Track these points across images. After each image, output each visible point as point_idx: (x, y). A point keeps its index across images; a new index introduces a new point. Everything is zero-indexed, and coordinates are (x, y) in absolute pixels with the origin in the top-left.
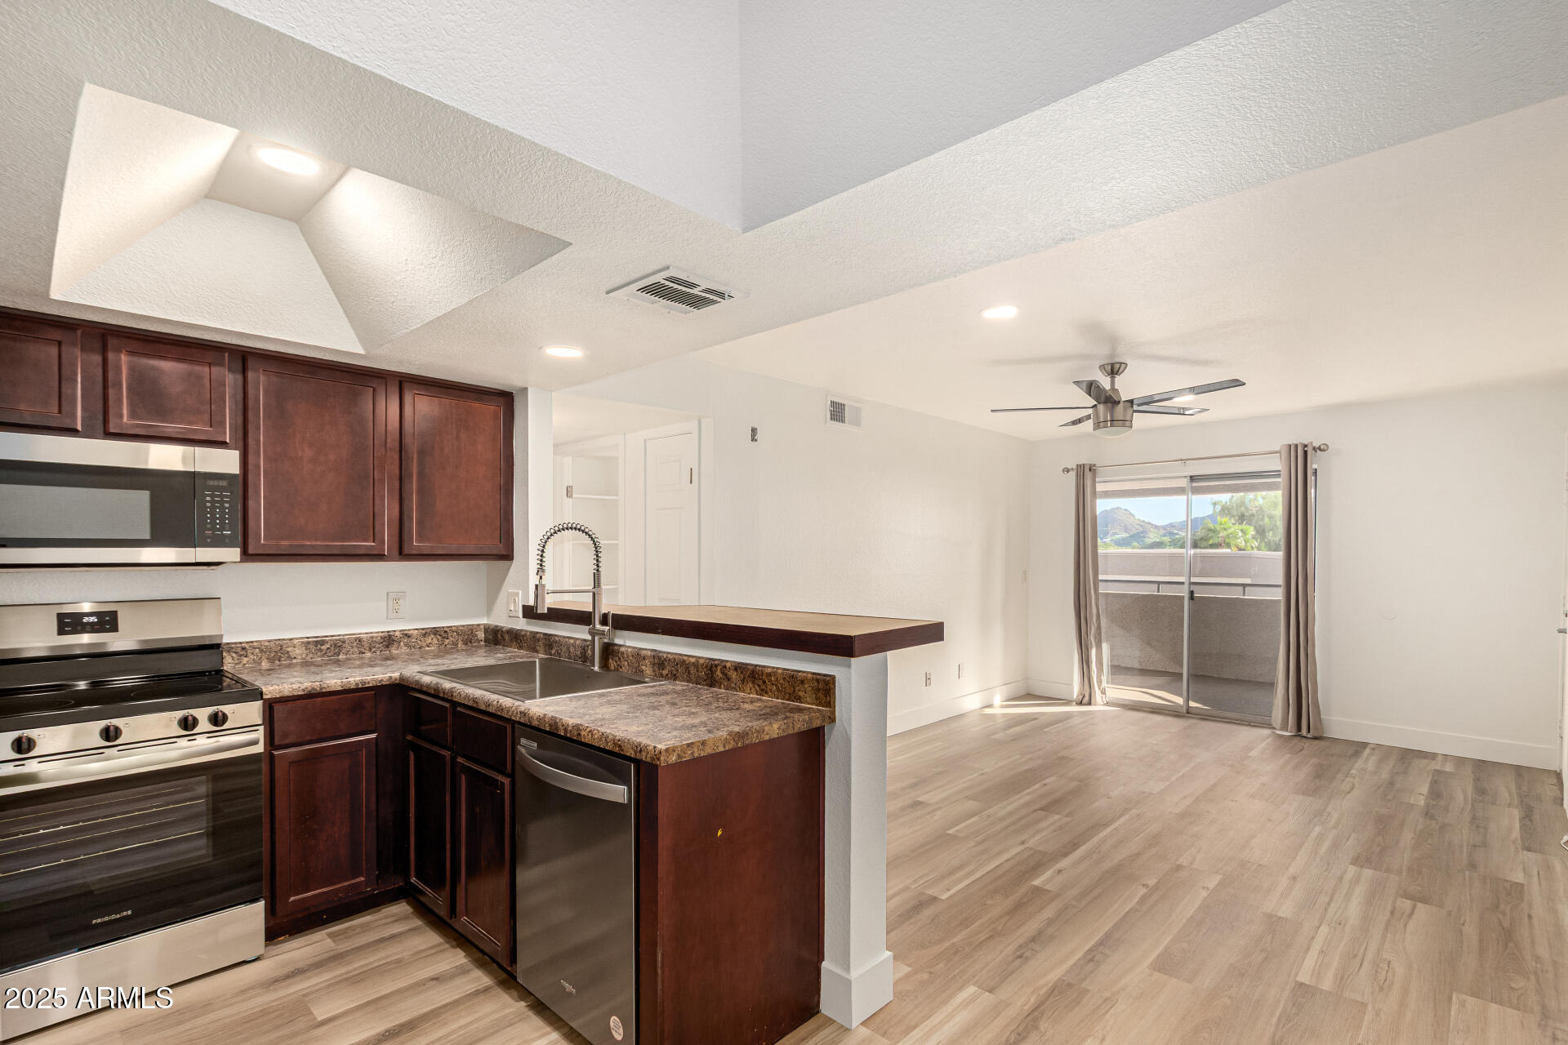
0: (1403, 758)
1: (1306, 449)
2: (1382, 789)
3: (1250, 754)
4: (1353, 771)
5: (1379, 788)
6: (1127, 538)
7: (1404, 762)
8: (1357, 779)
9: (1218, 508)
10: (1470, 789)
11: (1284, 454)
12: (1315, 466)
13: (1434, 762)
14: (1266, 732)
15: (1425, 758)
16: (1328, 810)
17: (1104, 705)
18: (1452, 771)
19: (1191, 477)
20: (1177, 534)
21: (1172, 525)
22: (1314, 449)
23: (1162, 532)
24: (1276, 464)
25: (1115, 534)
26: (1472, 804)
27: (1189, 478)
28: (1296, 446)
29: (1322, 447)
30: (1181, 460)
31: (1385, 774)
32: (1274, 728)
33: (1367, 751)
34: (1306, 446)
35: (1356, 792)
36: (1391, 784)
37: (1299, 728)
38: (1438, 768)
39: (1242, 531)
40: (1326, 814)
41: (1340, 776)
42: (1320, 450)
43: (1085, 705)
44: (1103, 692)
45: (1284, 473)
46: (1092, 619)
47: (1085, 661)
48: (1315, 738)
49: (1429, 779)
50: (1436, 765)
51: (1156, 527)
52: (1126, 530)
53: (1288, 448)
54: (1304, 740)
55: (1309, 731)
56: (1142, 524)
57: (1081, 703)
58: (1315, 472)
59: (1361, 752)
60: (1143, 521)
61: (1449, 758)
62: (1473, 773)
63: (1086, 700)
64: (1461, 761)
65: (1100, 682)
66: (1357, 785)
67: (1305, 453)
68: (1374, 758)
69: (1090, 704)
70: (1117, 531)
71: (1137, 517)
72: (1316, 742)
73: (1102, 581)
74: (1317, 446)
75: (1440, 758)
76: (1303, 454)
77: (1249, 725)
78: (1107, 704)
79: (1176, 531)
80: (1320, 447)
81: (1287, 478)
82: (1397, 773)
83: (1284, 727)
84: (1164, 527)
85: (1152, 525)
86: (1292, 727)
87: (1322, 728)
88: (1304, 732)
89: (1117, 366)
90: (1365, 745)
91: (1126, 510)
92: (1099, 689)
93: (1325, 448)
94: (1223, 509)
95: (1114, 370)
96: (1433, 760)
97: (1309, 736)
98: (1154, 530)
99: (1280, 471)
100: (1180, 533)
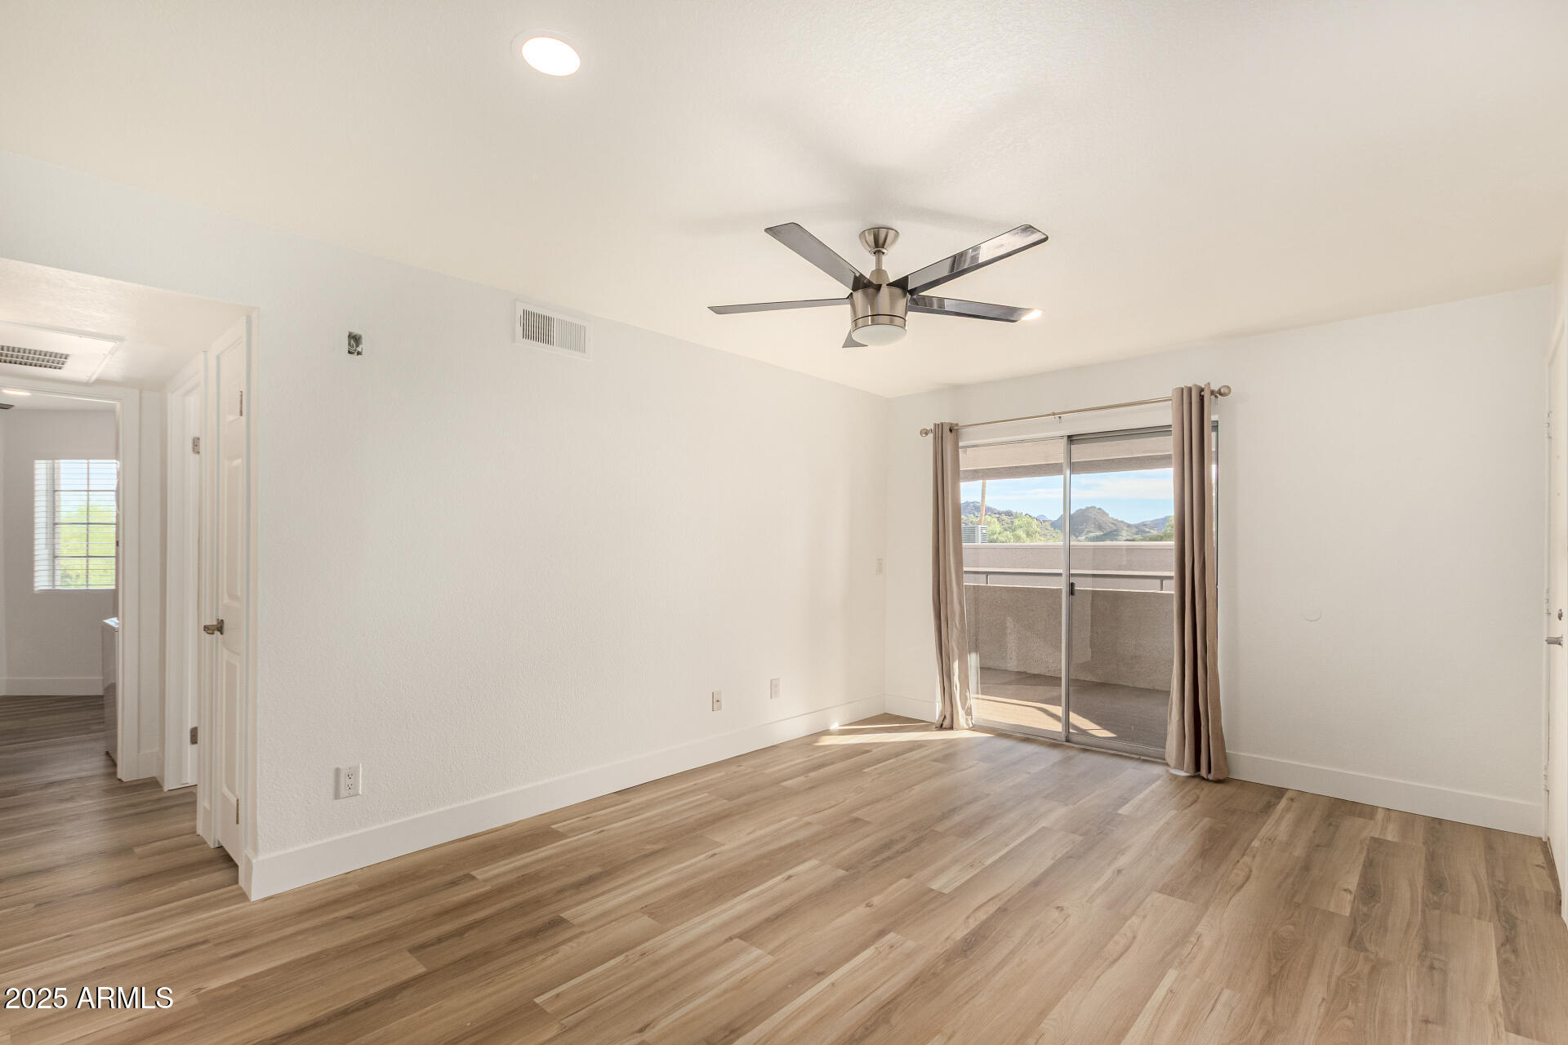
0: (1330, 815)
1: (1202, 393)
2: (1291, 880)
3: (1120, 812)
4: (1256, 843)
5: (1286, 878)
6: (1101, 536)
7: (1330, 824)
8: (1258, 859)
10: (1420, 880)
11: (1176, 399)
12: (1214, 418)
13: (1372, 822)
14: (1157, 770)
15: (1360, 815)
16: (1199, 929)
17: (970, 729)
18: (1395, 840)
19: (1069, 437)
21: (1144, 525)
22: (1212, 393)
23: (1135, 530)
24: (1166, 415)
25: (1089, 532)
26: (1423, 911)
27: (1066, 439)
28: (1190, 390)
29: (1222, 391)
30: (1054, 414)
31: (1299, 851)
32: (1167, 765)
33: (1283, 803)
34: (1202, 390)
35: (1251, 887)
36: (1307, 868)
37: (1197, 767)
38: (1377, 836)
40: (1193, 939)
41: (1234, 854)
42: (1221, 394)
43: (946, 729)
44: (969, 712)
45: (1175, 430)
46: (953, 620)
47: (946, 674)
48: (1218, 781)
49: (1362, 858)
50: (1373, 830)
51: (1129, 526)
52: (1100, 528)
53: (1180, 393)
54: (1204, 783)
55: (1209, 771)
56: (1115, 522)
57: (941, 727)
58: (1215, 427)
59: (1275, 805)
60: (1116, 520)
61: (1393, 814)
62: (1425, 843)
63: (947, 723)
64: (1408, 820)
65: (964, 699)
66: (1255, 872)
67: (1202, 398)
68: (1290, 817)
69: (951, 728)
70: (1092, 529)
71: (1110, 516)
72: (1219, 787)
73: (966, 572)
74: (1217, 389)
75: (1380, 815)
76: (1198, 400)
77: (1139, 759)
78: (974, 728)
79: (1147, 530)
80: (1220, 390)
81: (1179, 433)
82: (1318, 846)
83: (1180, 766)
84: (1136, 526)
85: (1125, 523)
86: (1188, 767)
87: (1227, 766)
88: (1203, 772)
89: (882, 233)
90: (1280, 792)
91: (1100, 509)
92: (963, 709)
93: (1226, 391)
95: (878, 243)
96: (1371, 819)
97: (1211, 777)
98: (1126, 528)
99: (1170, 426)
100: (1152, 531)
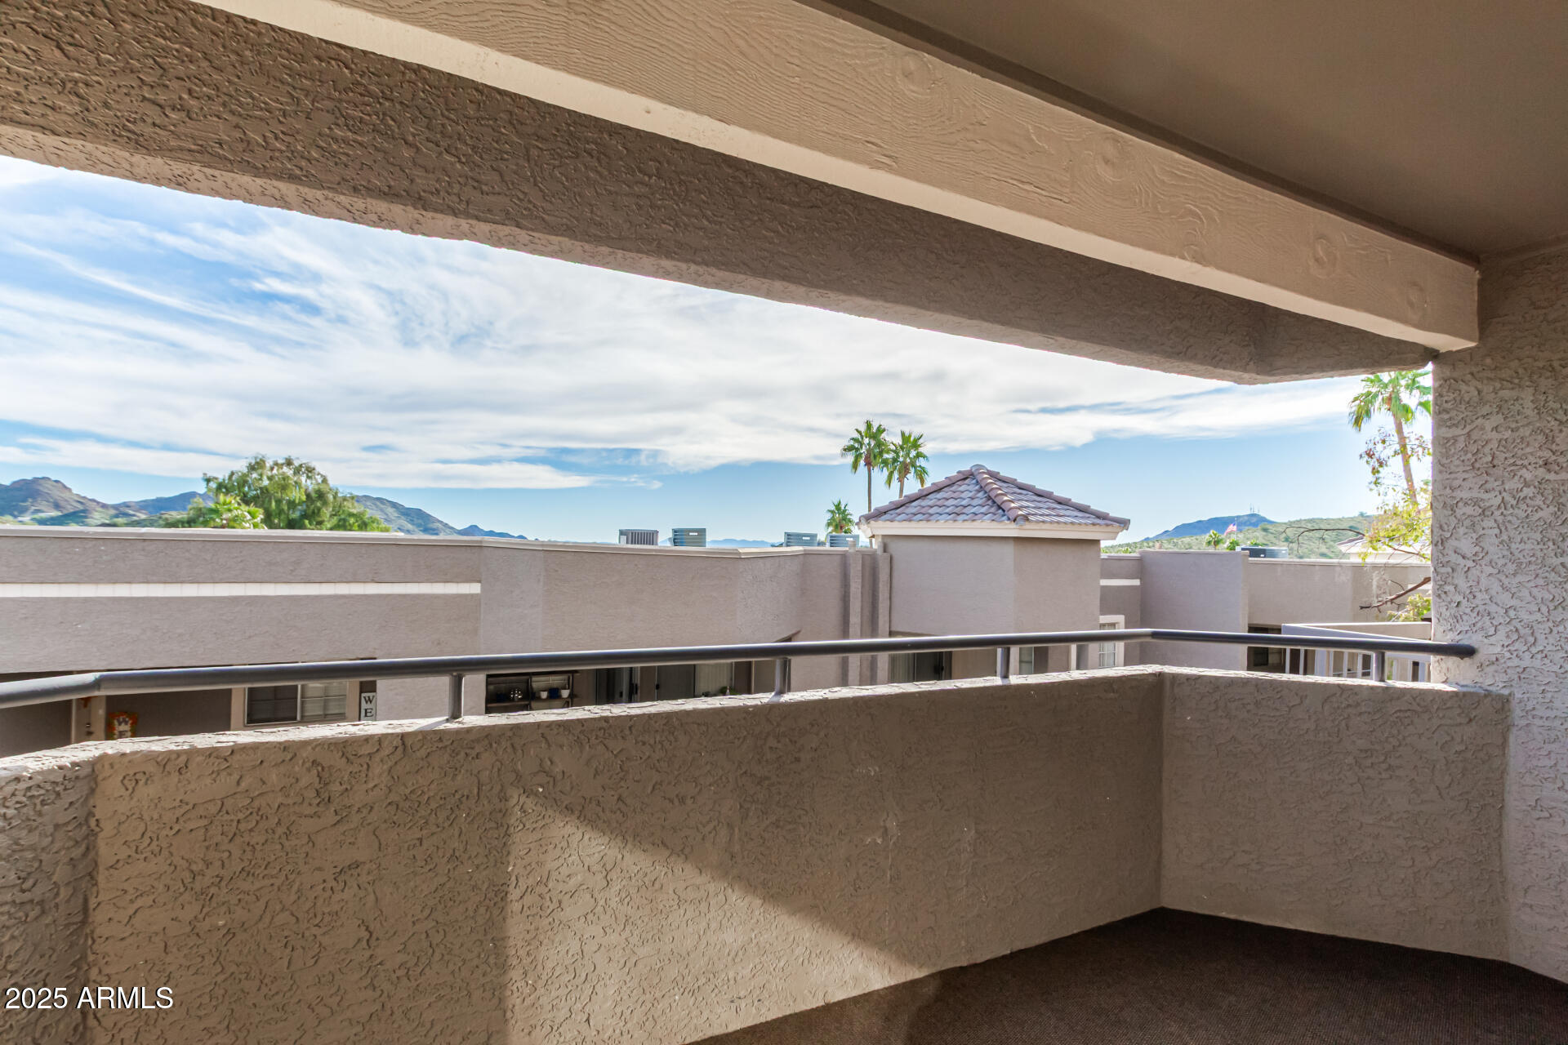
6: (59, 517)
9: (213, 485)
20: (134, 515)
21: (127, 505)
23: (113, 512)
25: (38, 511)
39: (249, 513)
51: (104, 506)
52: (57, 506)
56: (82, 500)
70: (44, 508)
71: (73, 491)
79: (132, 512)
84: (115, 507)
85: (98, 503)
91: (56, 481)
94: (220, 486)
98: (100, 509)
100: (138, 514)
